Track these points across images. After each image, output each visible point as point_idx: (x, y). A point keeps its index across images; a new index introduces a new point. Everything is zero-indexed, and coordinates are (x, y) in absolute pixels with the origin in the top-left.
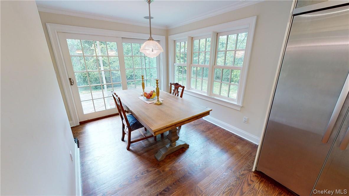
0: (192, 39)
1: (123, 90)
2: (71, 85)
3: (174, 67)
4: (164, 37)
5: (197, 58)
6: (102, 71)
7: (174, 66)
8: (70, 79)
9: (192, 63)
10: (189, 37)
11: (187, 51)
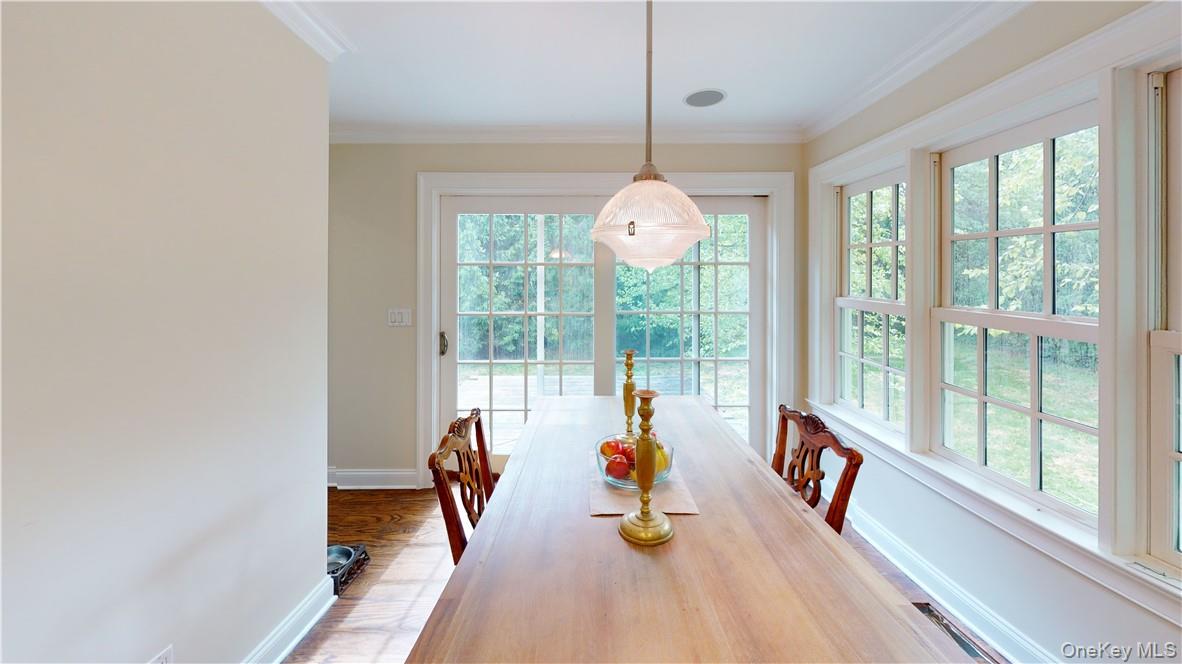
0: (940, 163)
1: (596, 394)
2: (442, 353)
3: (835, 315)
4: (788, 180)
5: (986, 271)
6: (540, 315)
7: (838, 312)
8: (442, 335)
9: (947, 300)
10: (918, 153)
11: (911, 254)
